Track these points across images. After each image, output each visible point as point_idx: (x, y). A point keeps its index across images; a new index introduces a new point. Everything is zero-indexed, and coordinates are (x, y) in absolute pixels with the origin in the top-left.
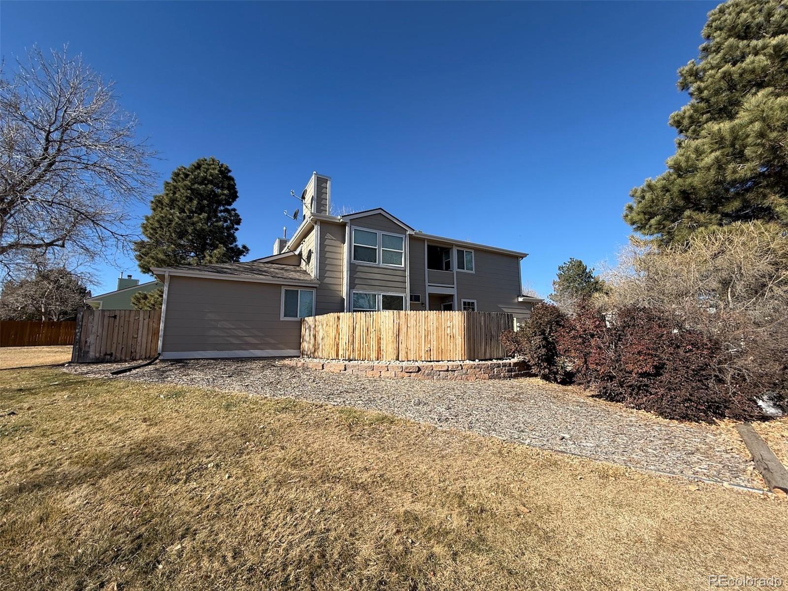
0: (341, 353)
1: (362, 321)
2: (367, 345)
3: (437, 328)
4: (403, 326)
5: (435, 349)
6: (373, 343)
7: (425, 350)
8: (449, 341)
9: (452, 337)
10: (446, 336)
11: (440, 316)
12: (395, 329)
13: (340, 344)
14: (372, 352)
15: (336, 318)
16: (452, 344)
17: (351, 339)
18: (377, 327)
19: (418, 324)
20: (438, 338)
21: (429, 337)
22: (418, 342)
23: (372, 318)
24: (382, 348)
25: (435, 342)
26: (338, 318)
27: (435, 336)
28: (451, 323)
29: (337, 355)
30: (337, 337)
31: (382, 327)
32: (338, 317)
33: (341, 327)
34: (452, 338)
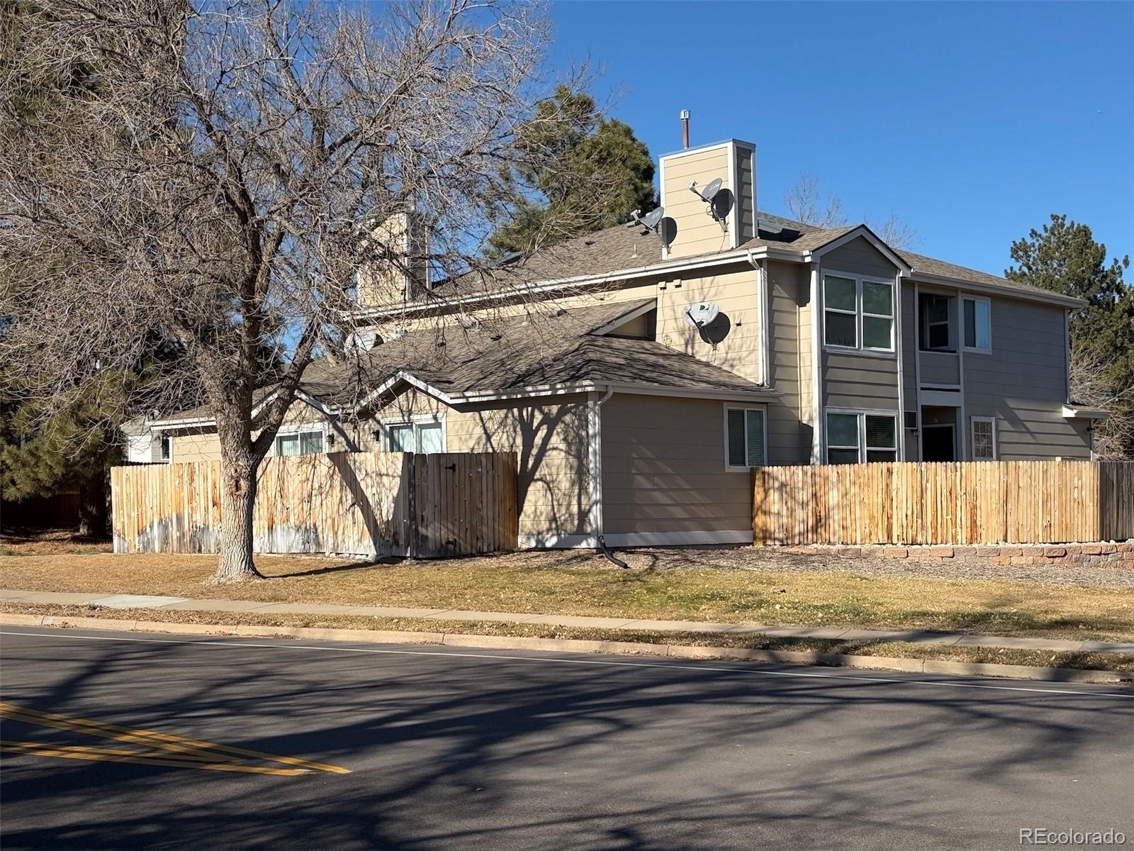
0: (895, 532)
1: (938, 478)
2: (949, 517)
3: (1059, 488)
4: (1013, 487)
5: (1057, 523)
6: (963, 516)
7: (1043, 525)
8: (1076, 511)
9: (1081, 503)
10: (1072, 503)
11: (1064, 469)
12: (1002, 490)
13: (895, 517)
14: (959, 529)
15: (885, 471)
16: (1080, 516)
17: (917, 509)
18: (968, 489)
19: (1033, 483)
20: (1062, 506)
21: (1049, 504)
22: (1033, 513)
23: (958, 473)
24: (978, 523)
25: (1057, 514)
26: (890, 472)
27: (1056, 503)
28: (1080, 482)
29: (890, 536)
30: (887, 504)
31: (978, 487)
32: (888, 470)
33: (894, 486)
34: (1080, 506)
